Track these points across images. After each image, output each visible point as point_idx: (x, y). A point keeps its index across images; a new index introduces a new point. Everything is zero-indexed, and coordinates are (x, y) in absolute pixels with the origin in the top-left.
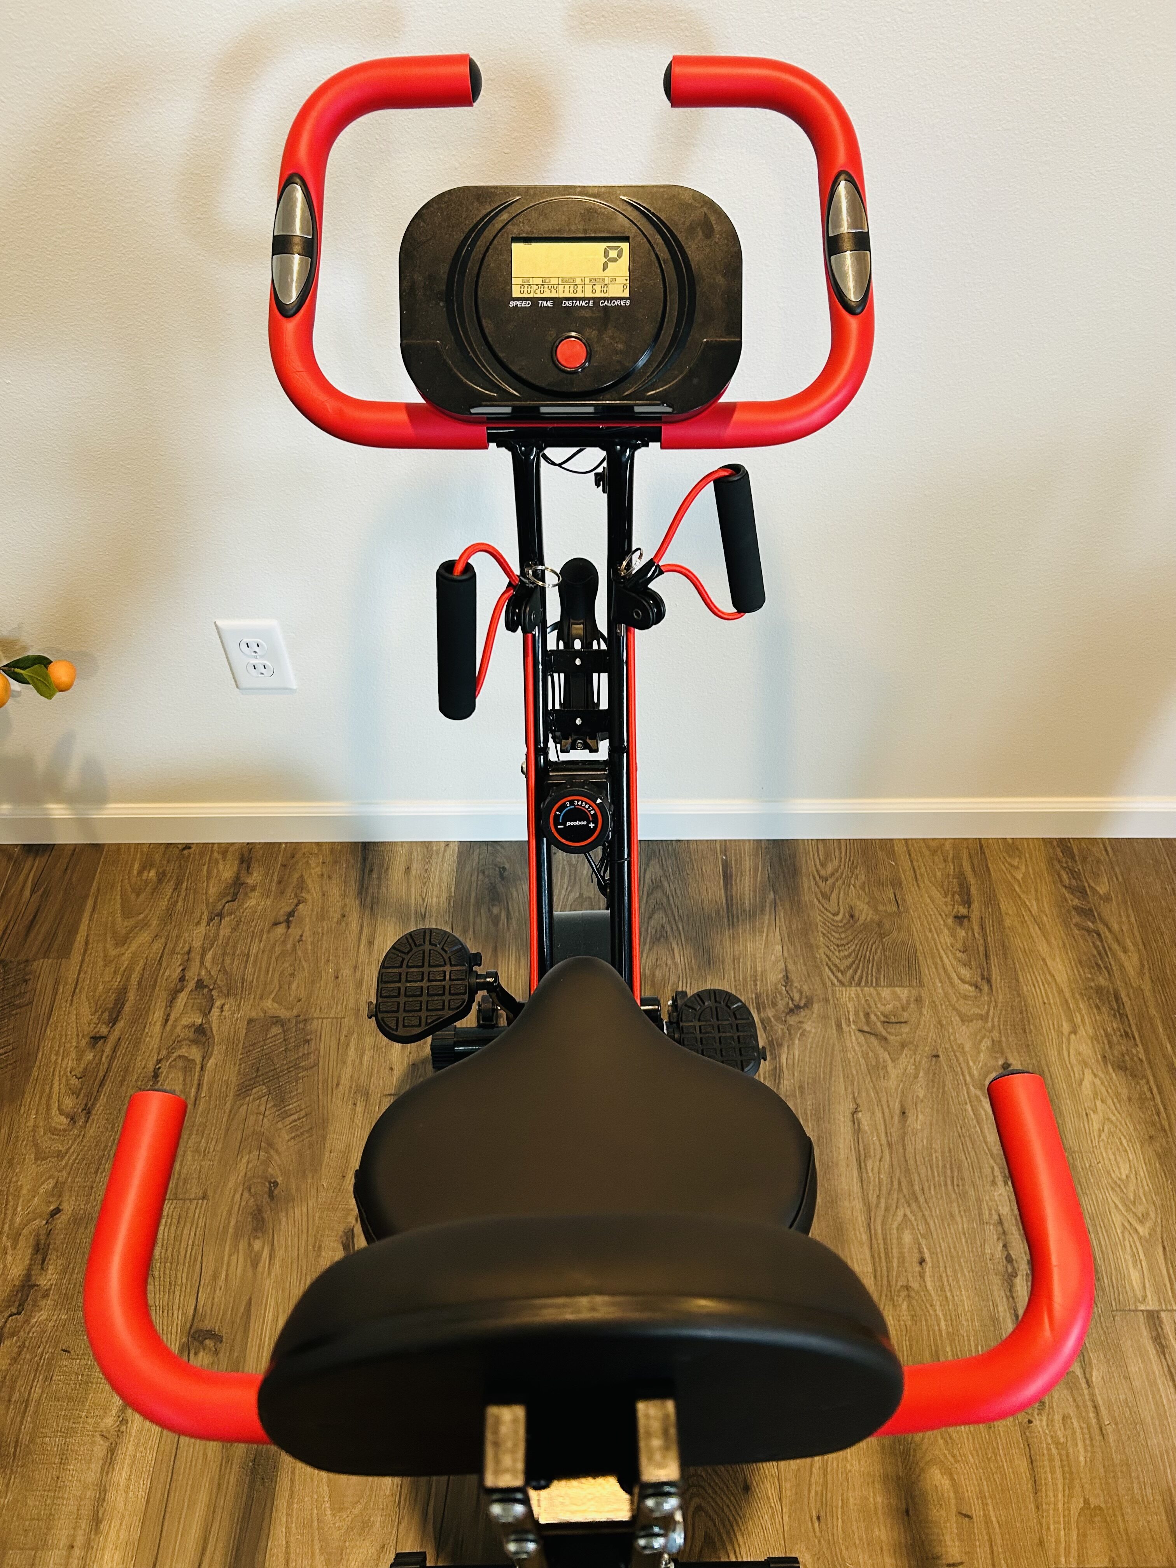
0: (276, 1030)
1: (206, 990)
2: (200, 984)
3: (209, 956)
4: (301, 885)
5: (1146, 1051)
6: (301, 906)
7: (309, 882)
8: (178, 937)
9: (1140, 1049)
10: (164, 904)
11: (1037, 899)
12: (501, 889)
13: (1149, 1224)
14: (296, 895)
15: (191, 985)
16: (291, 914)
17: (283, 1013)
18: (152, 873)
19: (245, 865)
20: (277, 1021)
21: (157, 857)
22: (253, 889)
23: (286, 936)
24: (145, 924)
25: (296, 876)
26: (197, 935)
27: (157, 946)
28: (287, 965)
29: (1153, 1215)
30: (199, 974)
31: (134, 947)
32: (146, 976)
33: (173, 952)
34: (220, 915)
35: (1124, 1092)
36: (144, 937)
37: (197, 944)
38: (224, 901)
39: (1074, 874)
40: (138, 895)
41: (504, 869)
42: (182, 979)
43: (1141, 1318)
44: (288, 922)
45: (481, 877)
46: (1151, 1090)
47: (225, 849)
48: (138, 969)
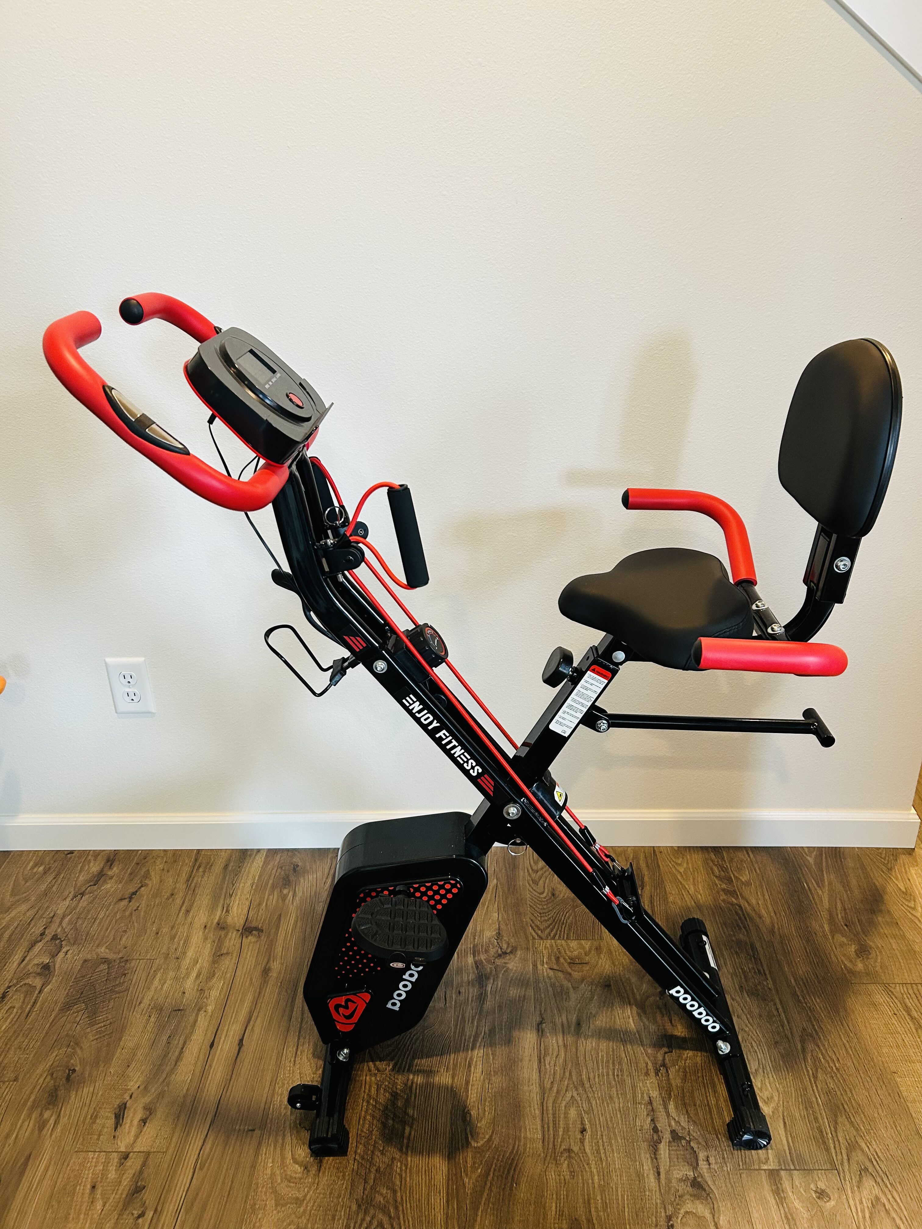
0: (104, 967)
1: (57, 942)
2: (55, 937)
3: (67, 920)
4: (147, 876)
6: (143, 889)
7: (153, 874)
8: (48, 907)
10: (43, 887)
11: (694, 885)
12: (292, 878)
13: (773, 1105)
14: (141, 882)
15: (48, 938)
16: (134, 893)
17: (111, 956)
18: (41, 868)
19: (109, 863)
20: (105, 961)
21: (47, 859)
22: (111, 878)
23: (127, 907)
24: (27, 900)
25: (144, 870)
26: (61, 907)
27: (31, 913)
28: (123, 925)
29: (776, 1098)
30: (56, 931)
31: (13, 914)
32: (16, 932)
33: (41, 917)
34: (83, 894)
36: (24, 907)
37: (60, 912)
38: (88, 885)
39: (722, 868)
40: (26, 882)
41: (298, 866)
42: (42, 934)
43: (764, 1176)
44: (131, 898)
45: (279, 870)
47: (97, 854)
48: (12, 928)
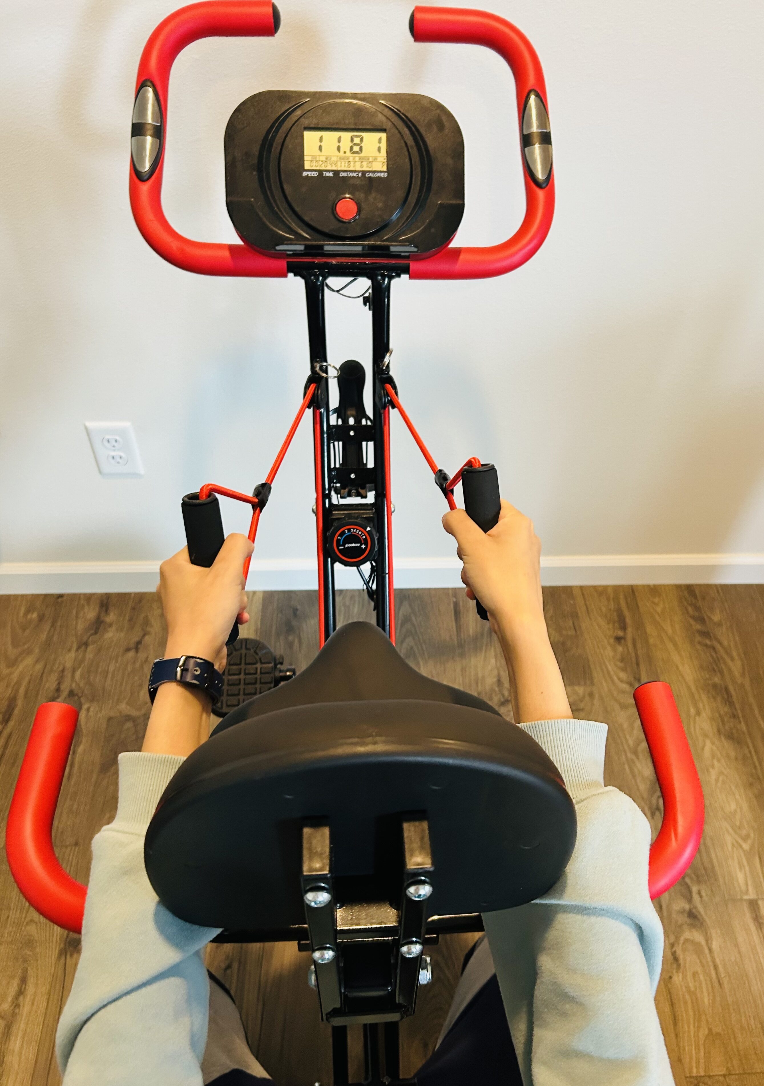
0: (129, 725)
1: (76, 698)
2: (71, 694)
3: (78, 673)
4: (147, 622)
5: (747, 725)
6: (147, 637)
7: (152, 620)
8: (55, 660)
9: (743, 725)
10: (43, 636)
11: (672, 625)
12: (294, 623)
13: (750, 842)
14: (143, 629)
15: (65, 694)
16: (139, 643)
17: (134, 713)
18: (35, 615)
19: (104, 609)
20: (128, 718)
21: (38, 604)
22: (110, 625)
23: (135, 660)
24: (29, 652)
25: (143, 615)
26: (69, 659)
27: (39, 667)
28: (136, 678)
29: (752, 835)
30: (71, 686)
31: (21, 667)
32: (31, 688)
33: (51, 671)
34: (86, 644)
35: (732, 754)
36: (29, 661)
37: (69, 665)
38: (89, 634)
39: (697, 609)
40: (24, 630)
41: (297, 610)
42: (58, 690)
43: (745, 907)
44: (137, 649)
45: (280, 615)
46: (750, 752)
47: (89, 598)
48: (25, 683)
